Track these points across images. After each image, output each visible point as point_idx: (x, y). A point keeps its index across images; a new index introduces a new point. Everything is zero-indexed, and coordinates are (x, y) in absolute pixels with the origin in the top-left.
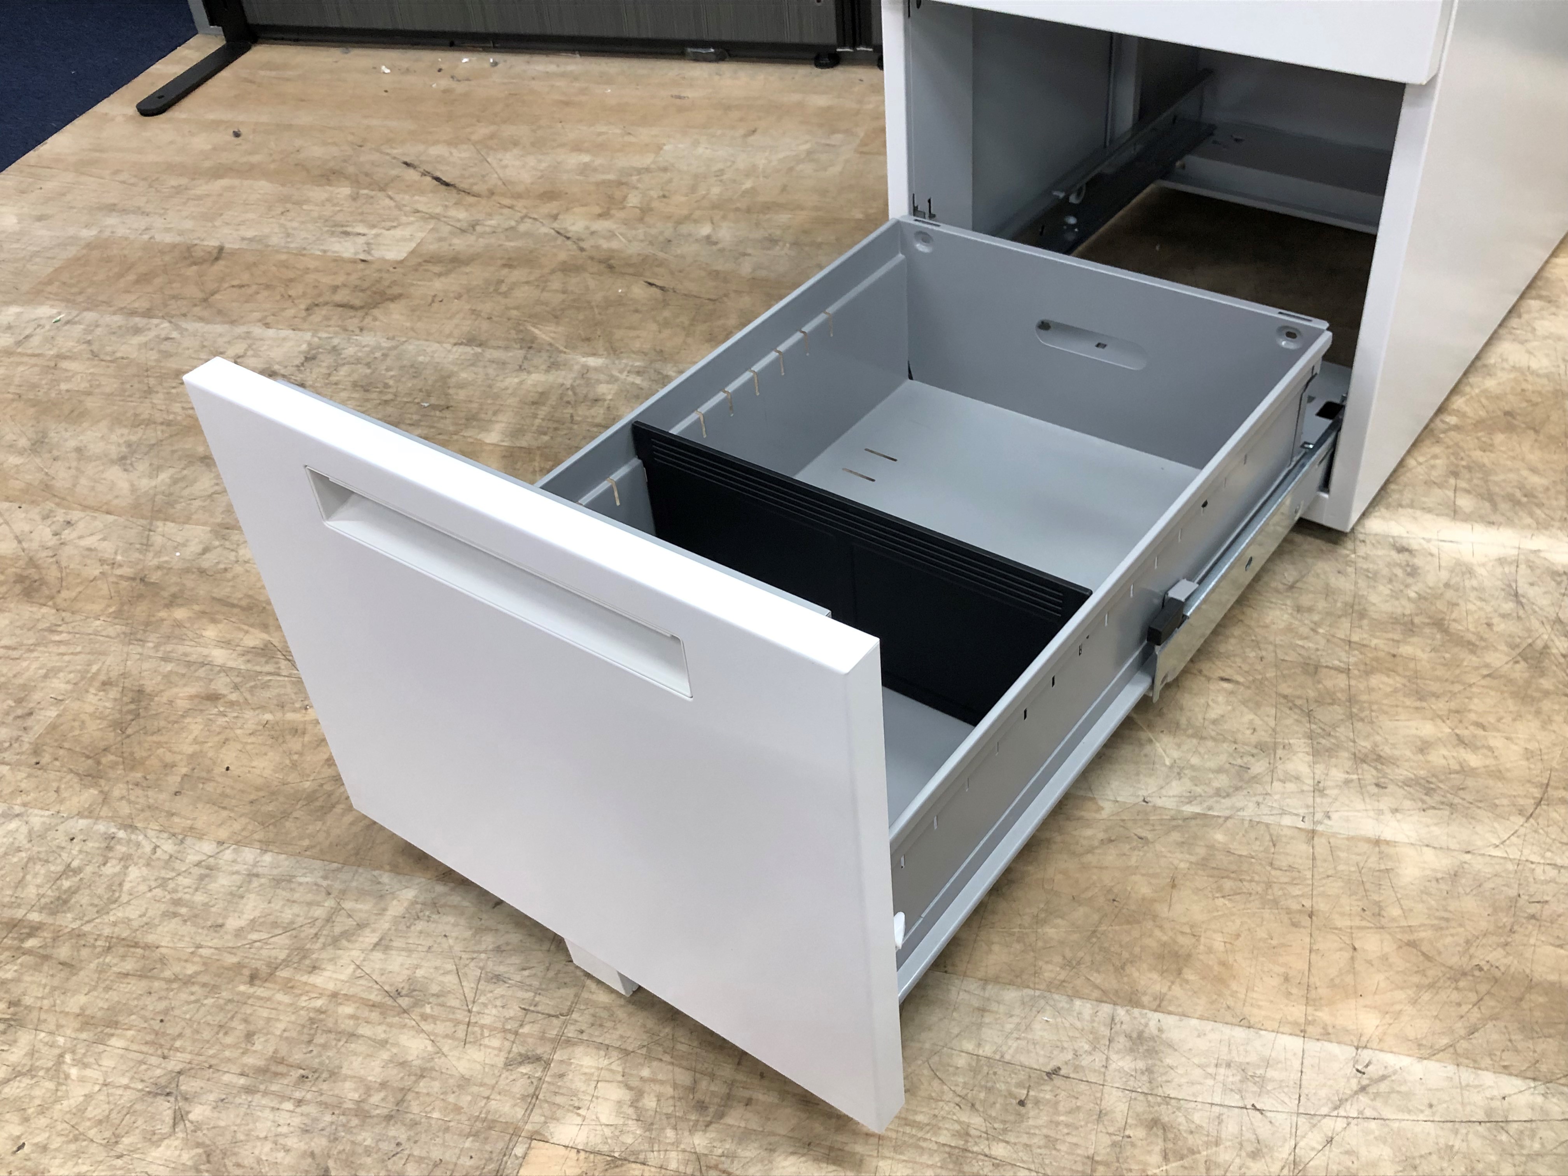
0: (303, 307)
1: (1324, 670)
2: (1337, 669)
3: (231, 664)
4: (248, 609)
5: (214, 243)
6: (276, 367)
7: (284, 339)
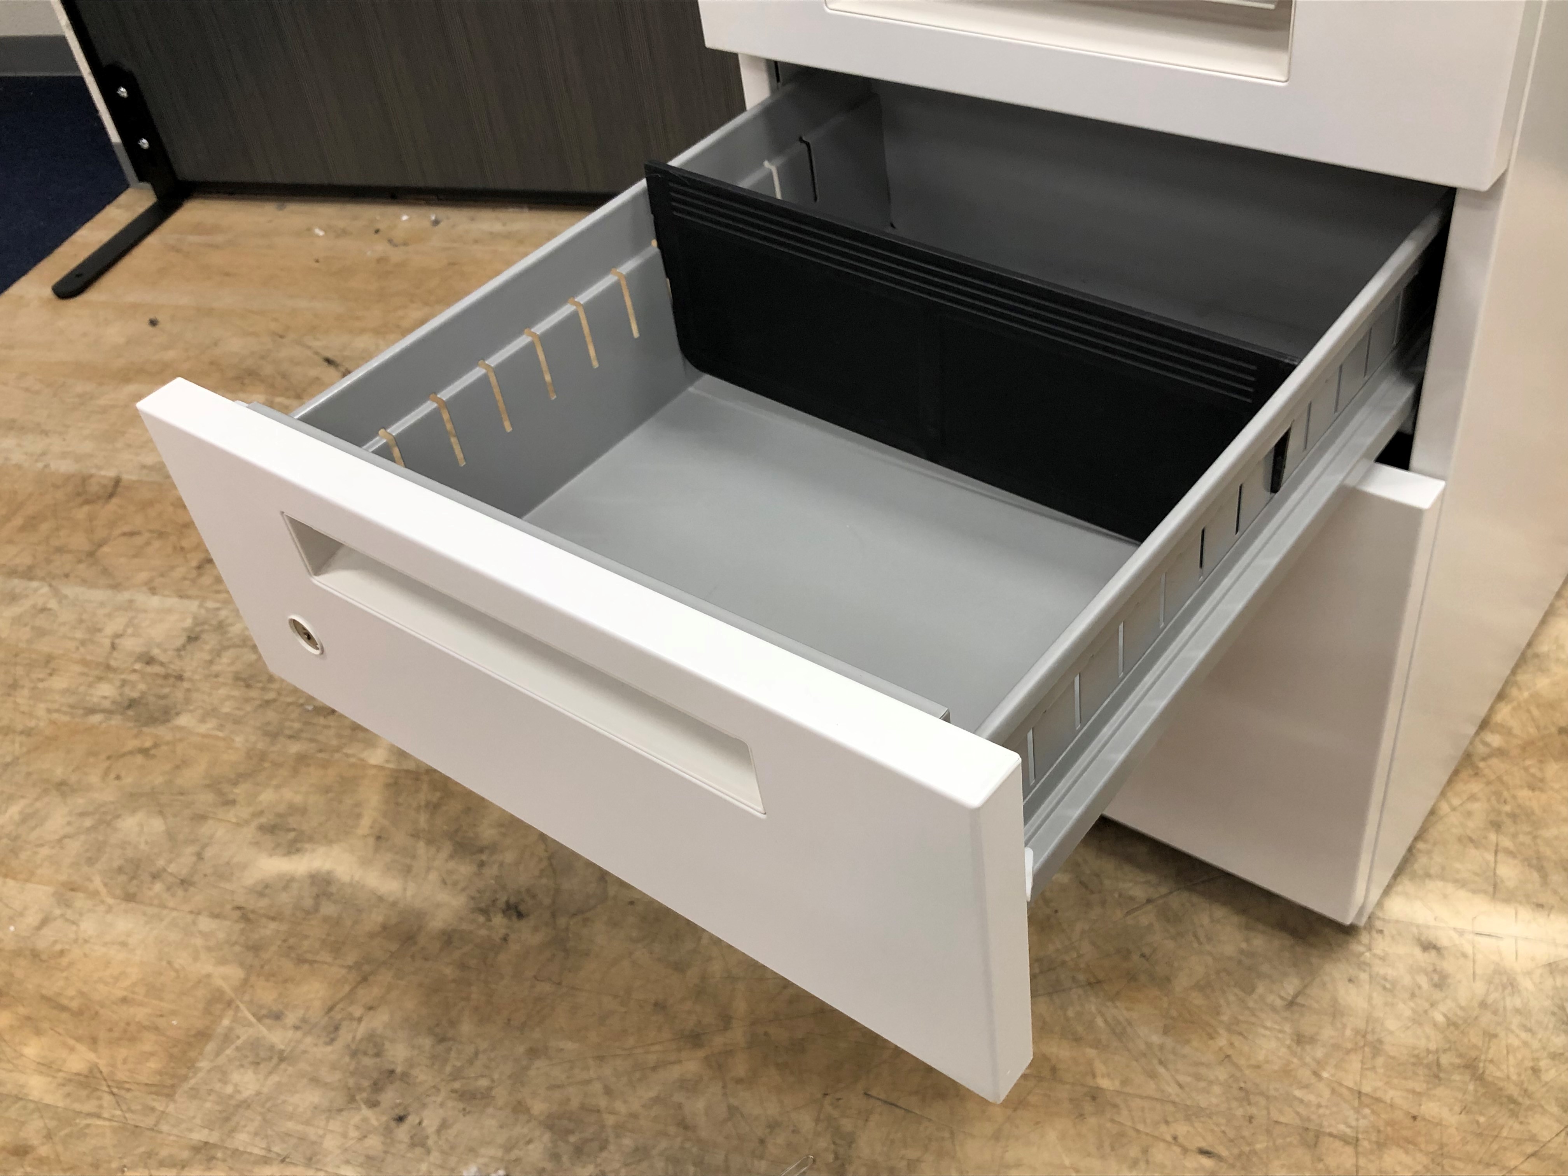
0: (194, 563)
1: (1327, 1140)
2: (1344, 1140)
3: (49, 1099)
4: (78, 1014)
5: (112, 473)
6: (156, 652)
7: (169, 611)
